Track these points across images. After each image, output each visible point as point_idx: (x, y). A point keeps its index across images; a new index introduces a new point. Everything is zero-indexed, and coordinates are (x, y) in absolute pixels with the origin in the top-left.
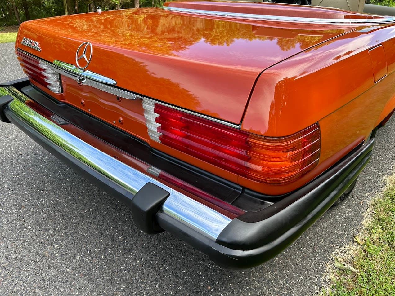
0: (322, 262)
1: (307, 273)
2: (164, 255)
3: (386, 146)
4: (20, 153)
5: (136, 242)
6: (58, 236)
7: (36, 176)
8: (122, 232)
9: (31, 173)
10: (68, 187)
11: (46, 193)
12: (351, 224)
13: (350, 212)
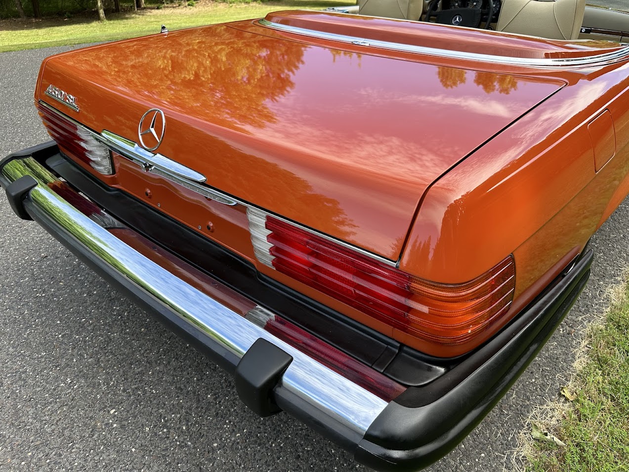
0: (513, 430)
1: (491, 448)
2: (277, 423)
3: (612, 235)
4: (43, 254)
5: (234, 403)
6: (115, 395)
7: (73, 295)
8: (212, 386)
9: (64, 289)
10: (123, 312)
11: (89, 323)
12: (556, 367)
13: (556, 348)
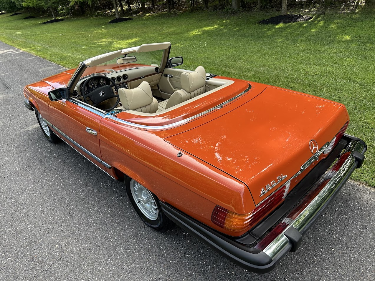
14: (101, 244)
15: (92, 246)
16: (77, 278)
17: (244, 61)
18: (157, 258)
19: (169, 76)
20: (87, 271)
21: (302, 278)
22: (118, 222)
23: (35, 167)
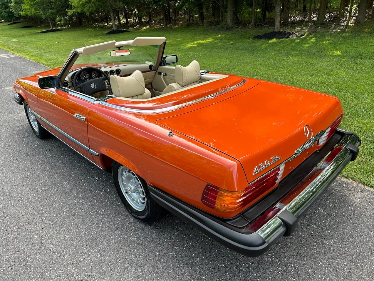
14: (84, 235)
15: (74, 237)
16: (56, 269)
17: (238, 71)
18: (143, 250)
19: (163, 74)
20: (67, 262)
21: (296, 271)
22: (104, 214)
23: (20, 160)
